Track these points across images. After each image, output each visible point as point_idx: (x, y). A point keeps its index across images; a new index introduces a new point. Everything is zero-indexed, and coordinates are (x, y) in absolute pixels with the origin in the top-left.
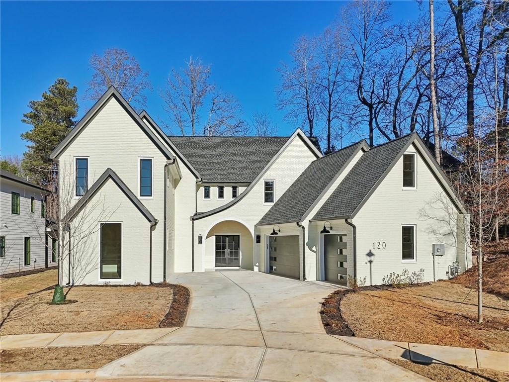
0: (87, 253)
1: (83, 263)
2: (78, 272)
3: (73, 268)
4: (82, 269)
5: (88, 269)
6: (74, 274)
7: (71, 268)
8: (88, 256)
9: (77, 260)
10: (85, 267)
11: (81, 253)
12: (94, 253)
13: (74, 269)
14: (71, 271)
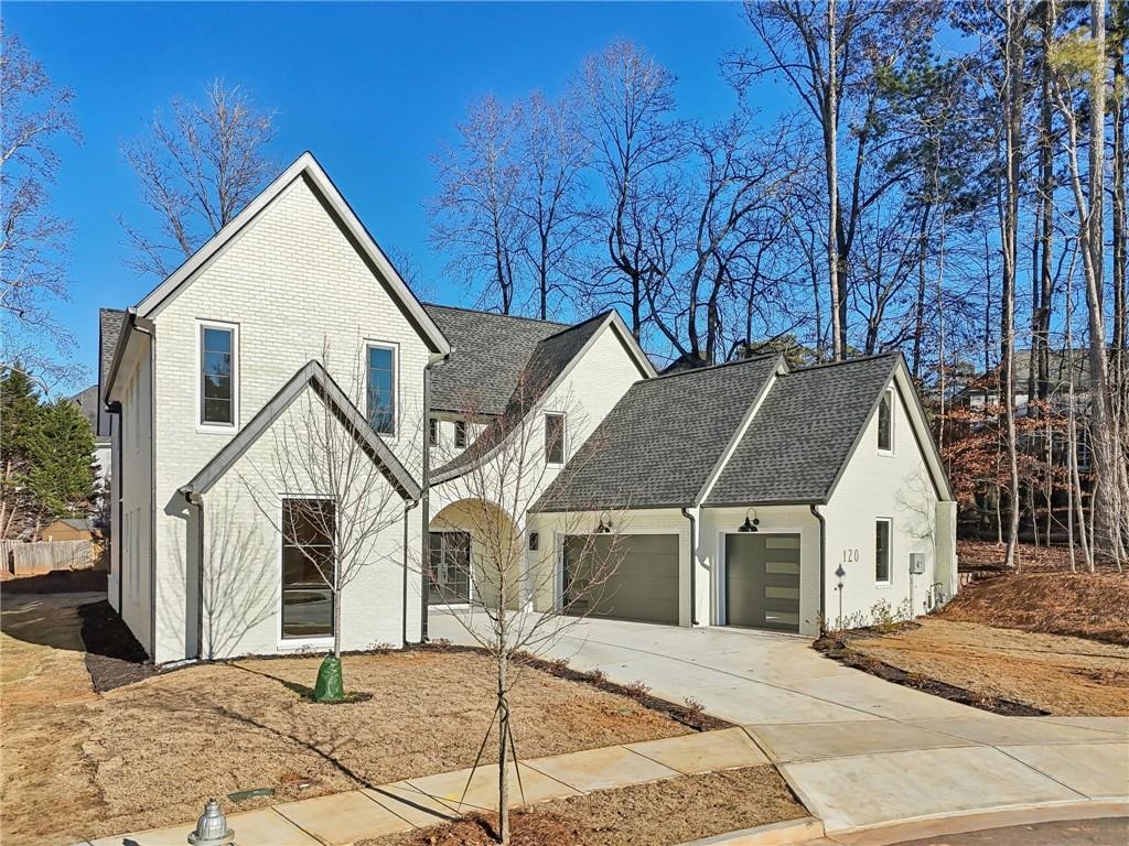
0: (248, 575)
1: (238, 600)
2: (223, 621)
3: (211, 614)
4: (234, 616)
5: (250, 616)
6: (214, 628)
7: (205, 613)
8: (251, 581)
9: (220, 591)
10: (242, 610)
11: (233, 573)
12: (268, 575)
13: (214, 616)
14: (205, 621)
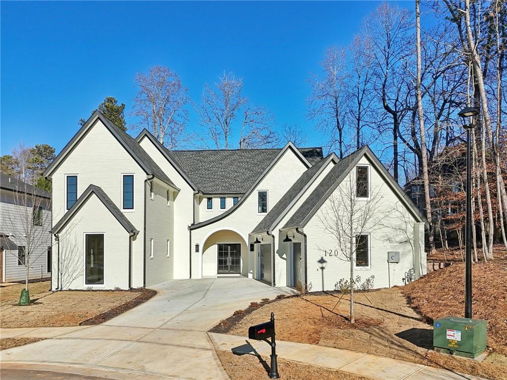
0: (73, 261)
1: (70, 270)
2: (65, 277)
4: (69, 276)
5: (74, 276)
6: (63, 279)
7: (60, 274)
8: (74, 263)
9: (65, 267)
10: (71, 273)
11: (69, 261)
12: (80, 261)
13: (62, 275)
14: (60, 277)
